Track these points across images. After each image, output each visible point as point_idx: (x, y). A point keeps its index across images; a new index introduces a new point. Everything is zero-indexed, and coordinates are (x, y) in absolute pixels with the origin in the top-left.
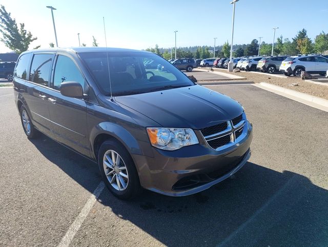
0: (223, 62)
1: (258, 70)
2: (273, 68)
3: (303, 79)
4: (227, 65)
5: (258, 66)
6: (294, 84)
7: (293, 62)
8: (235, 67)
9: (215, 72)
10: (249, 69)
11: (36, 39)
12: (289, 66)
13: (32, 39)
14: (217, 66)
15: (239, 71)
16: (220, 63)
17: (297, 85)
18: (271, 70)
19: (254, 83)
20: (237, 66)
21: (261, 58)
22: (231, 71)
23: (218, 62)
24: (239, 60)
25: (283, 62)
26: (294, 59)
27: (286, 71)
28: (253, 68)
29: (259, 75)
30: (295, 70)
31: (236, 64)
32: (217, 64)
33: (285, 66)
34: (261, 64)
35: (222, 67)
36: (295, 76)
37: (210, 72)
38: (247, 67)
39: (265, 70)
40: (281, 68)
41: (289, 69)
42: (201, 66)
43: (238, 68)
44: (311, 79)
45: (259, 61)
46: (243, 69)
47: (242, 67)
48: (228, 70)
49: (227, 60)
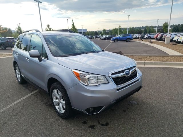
0: (161, 37)
4: (165, 39)
8: (172, 40)
14: (157, 39)
15: (175, 45)
16: (159, 37)
20: (174, 39)
23: (157, 36)
24: (175, 35)
31: (173, 38)
35: (161, 39)
42: (145, 39)
43: (175, 41)
47: (179, 40)
48: (165, 42)
49: (165, 35)
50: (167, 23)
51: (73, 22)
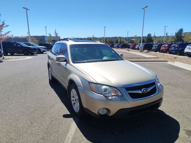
13: (4, 26)
22: (141, 51)
37: (128, 52)
48: (139, 51)
51: (55, 30)
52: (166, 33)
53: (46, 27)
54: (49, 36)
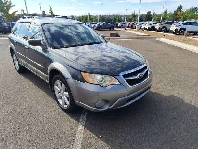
0: (133, 25)
1: (156, 30)
2: (165, 29)
3: (186, 36)
4: (135, 27)
5: (155, 28)
6: (182, 39)
7: (179, 26)
8: (140, 28)
9: (128, 31)
10: (149, 29)
11: (14, 6)
12: (176, 28)
13: (11, 5)
14: (128, 27)
15: (143, 31)
16: (130, 25)
17: (184, 40)
18: (164, 30)
19: (156, 38)
20: (142, 27)
21: (158, 23)
22: (138, 31)
23: (129, 24)
24: (143, 24)
25: (172, 25)
26: (180, 23)
27: (174, 31)
28: (153, 29)
29: (157, 33)
30: (180, 30)
31: (141, 26)
32: (128, 26)
33: (173, 28)
34: (157, 27)
35: (132, 27)
36: (179, 34)
37: (125, 31)
38: (149, 28)
39: (160, 30)
40: (171, 29)
41: (176, 30)
42: (118, 27)
43: (143, 28)
44: (191, 36)
45: (157, 24)
46: (146, 29)
47: (145, 28)
48: (136, 30)
49: (135, 24)
50: (134, 13)
51: (50, 7)
52: (165, 11)
53: (40, 4)
54: (42, 14)
